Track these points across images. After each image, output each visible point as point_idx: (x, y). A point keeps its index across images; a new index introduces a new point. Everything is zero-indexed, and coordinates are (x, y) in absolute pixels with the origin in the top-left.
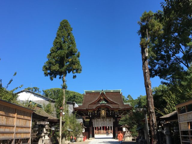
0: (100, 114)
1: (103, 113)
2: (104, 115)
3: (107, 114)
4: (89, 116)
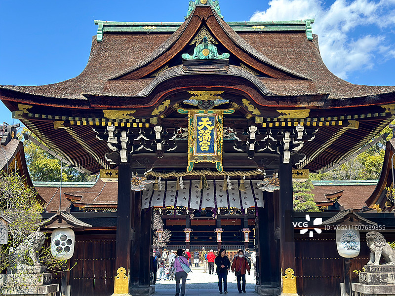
0: (183, 146)
1: (205, 135)
2: (211, 150)
3: (227, 145)
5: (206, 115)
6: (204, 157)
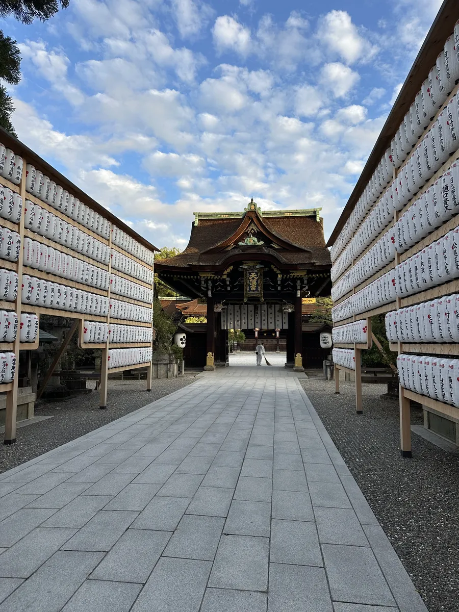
0: (241, 288)
1: (253, 282)
2: (257, 290)
3: (266, 287)
4: (206, 295)
6: (254, 294)
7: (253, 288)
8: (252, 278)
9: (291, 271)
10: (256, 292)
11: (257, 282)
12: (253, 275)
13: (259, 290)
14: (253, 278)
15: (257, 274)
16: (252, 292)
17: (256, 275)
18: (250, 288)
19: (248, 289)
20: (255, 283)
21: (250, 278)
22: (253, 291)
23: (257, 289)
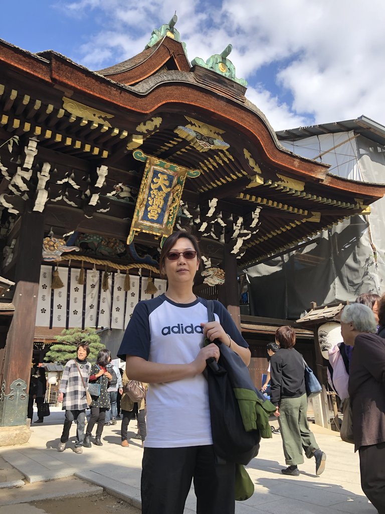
1: (157, 198)
5: (165, 171)
6: (151, 228)
7: (153, 215)
8: (157, 186)
9: (280, 176)
10: (155, 225)
11: (166, 200)
12: (161, 181)
13: (165, 221)
14: (160, 189)
15: (170, 179)
16: (148, 224)
17: (167, 183)
18: (146, 212)
19: (141, 214)
20: (159, 201)
21: (152, 187)
22: (152, 221)
23: (161, 216)
